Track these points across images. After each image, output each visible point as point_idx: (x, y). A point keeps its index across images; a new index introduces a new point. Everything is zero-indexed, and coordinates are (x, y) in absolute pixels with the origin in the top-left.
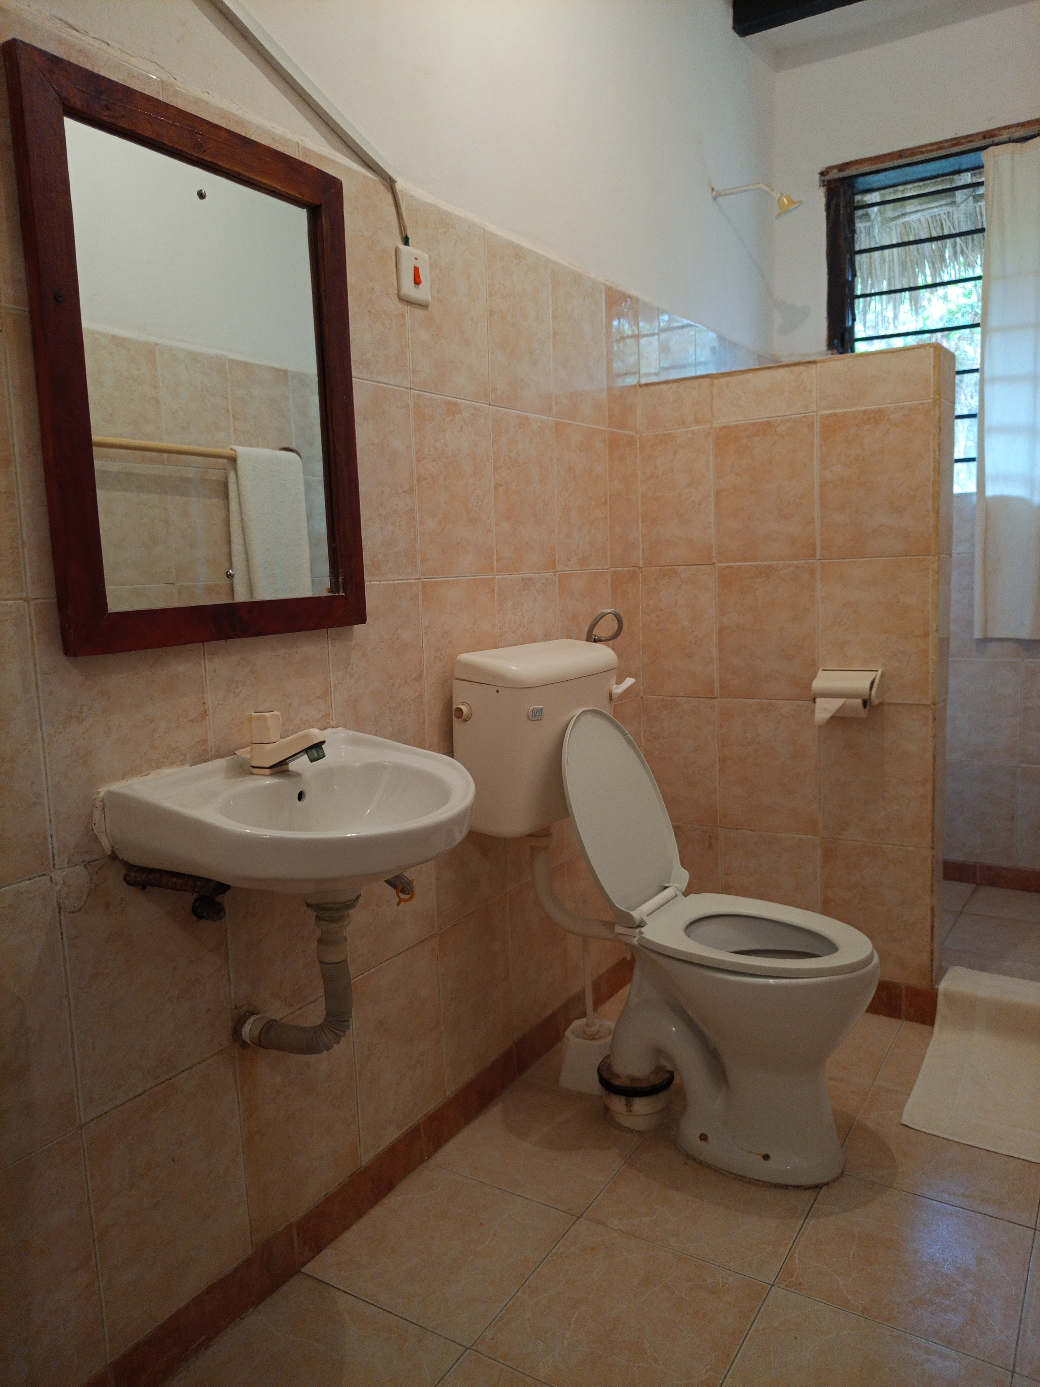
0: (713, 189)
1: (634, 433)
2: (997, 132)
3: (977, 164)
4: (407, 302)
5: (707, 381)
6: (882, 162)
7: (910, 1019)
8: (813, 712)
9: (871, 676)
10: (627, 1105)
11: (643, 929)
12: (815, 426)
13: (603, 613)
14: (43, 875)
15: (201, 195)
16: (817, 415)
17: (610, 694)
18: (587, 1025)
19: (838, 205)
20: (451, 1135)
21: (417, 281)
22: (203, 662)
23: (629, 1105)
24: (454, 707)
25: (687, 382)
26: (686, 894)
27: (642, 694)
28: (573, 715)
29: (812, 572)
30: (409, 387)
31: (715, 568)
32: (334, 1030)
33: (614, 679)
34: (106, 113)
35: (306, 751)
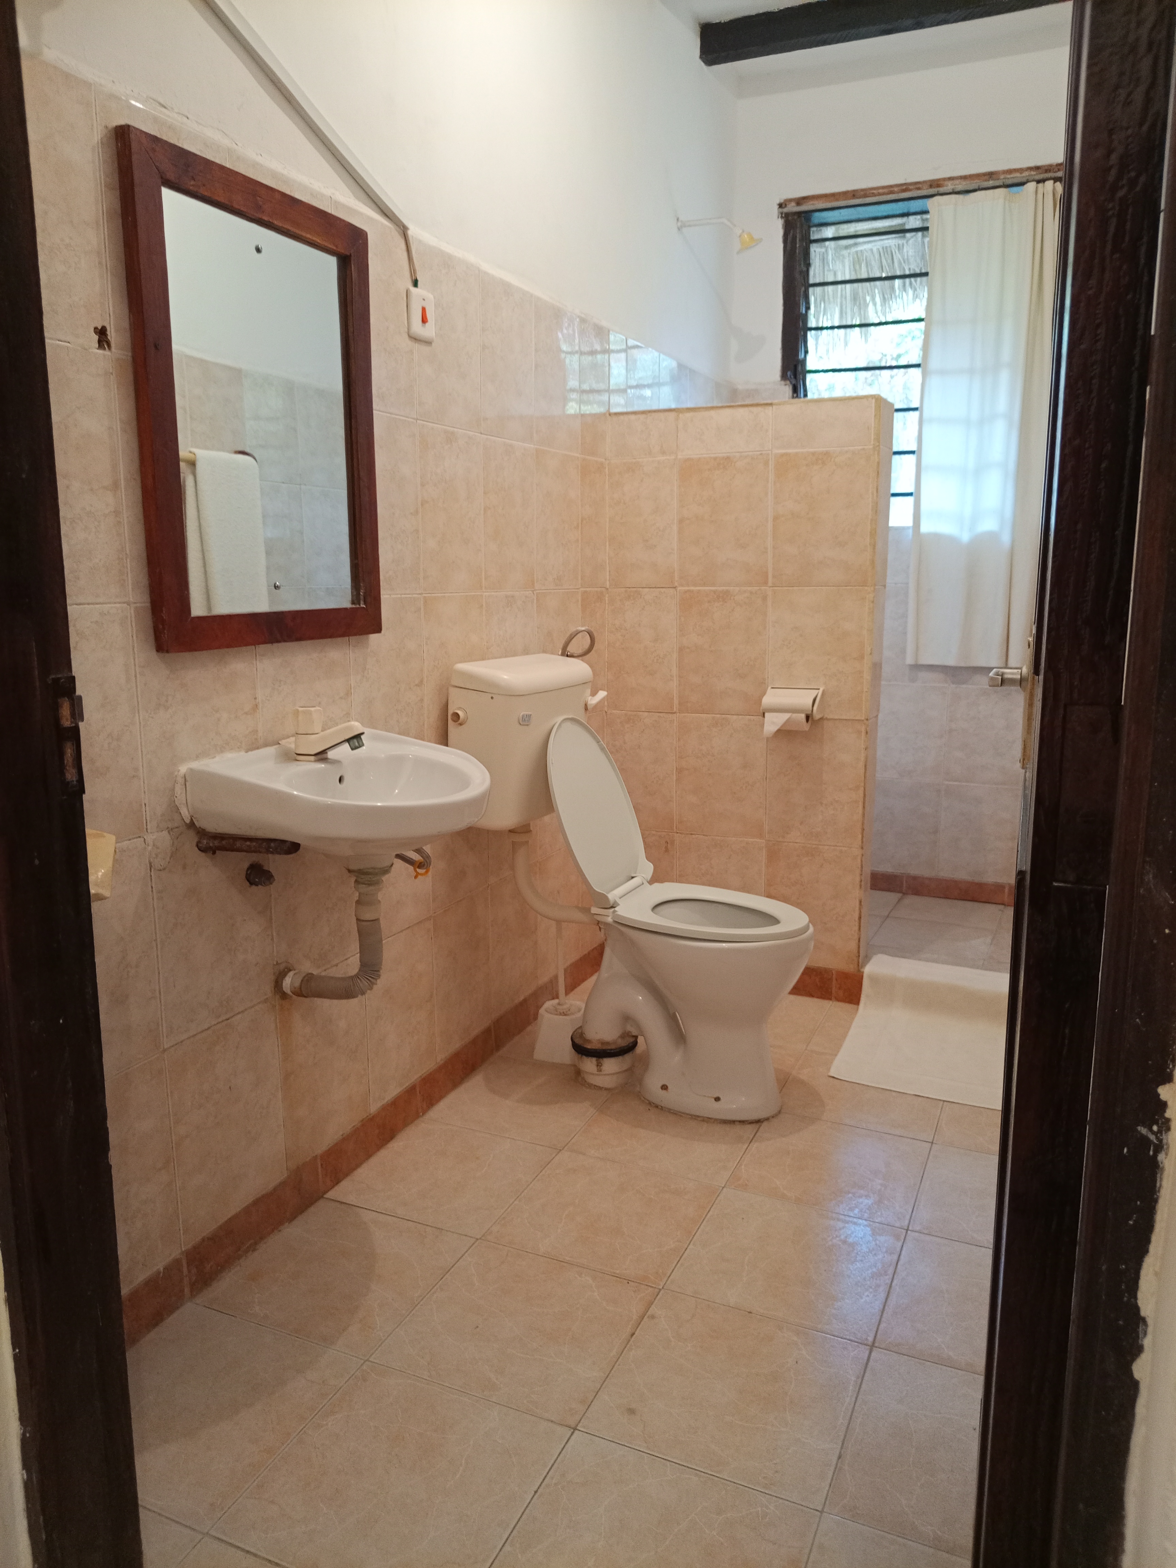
0: (678, 219)
1: (604, 460)
2: (941, 182)
3: (924, 209)
4: (415, 339)
5: (672, 415)
6: (837, 200)
7: (838, 1000)
8: (762, 725)
9: (813, 693)
10: (597, 1066)
11: (616, 909)
12: (770, 464)
13: (577, 631)
14: (140, 837)
15: (258, 250)
16: (772, 454)
17: (586, 705)
18: (559, 1004)
19: (794, 238)
20: (441, 1098)
21: (424, 320)
22: (255, 662)
23: (599, 1065)
24: (450, 712)
25: (653, 414)
26: (651, 882)
27: (606, 709)
28: (554, 723)
29: (765, 598)
30: (416, 417)
31: (676, 590)
32: (370, 979)
33: (589, 691)
34: (192, 183)
35: (348, 740)
